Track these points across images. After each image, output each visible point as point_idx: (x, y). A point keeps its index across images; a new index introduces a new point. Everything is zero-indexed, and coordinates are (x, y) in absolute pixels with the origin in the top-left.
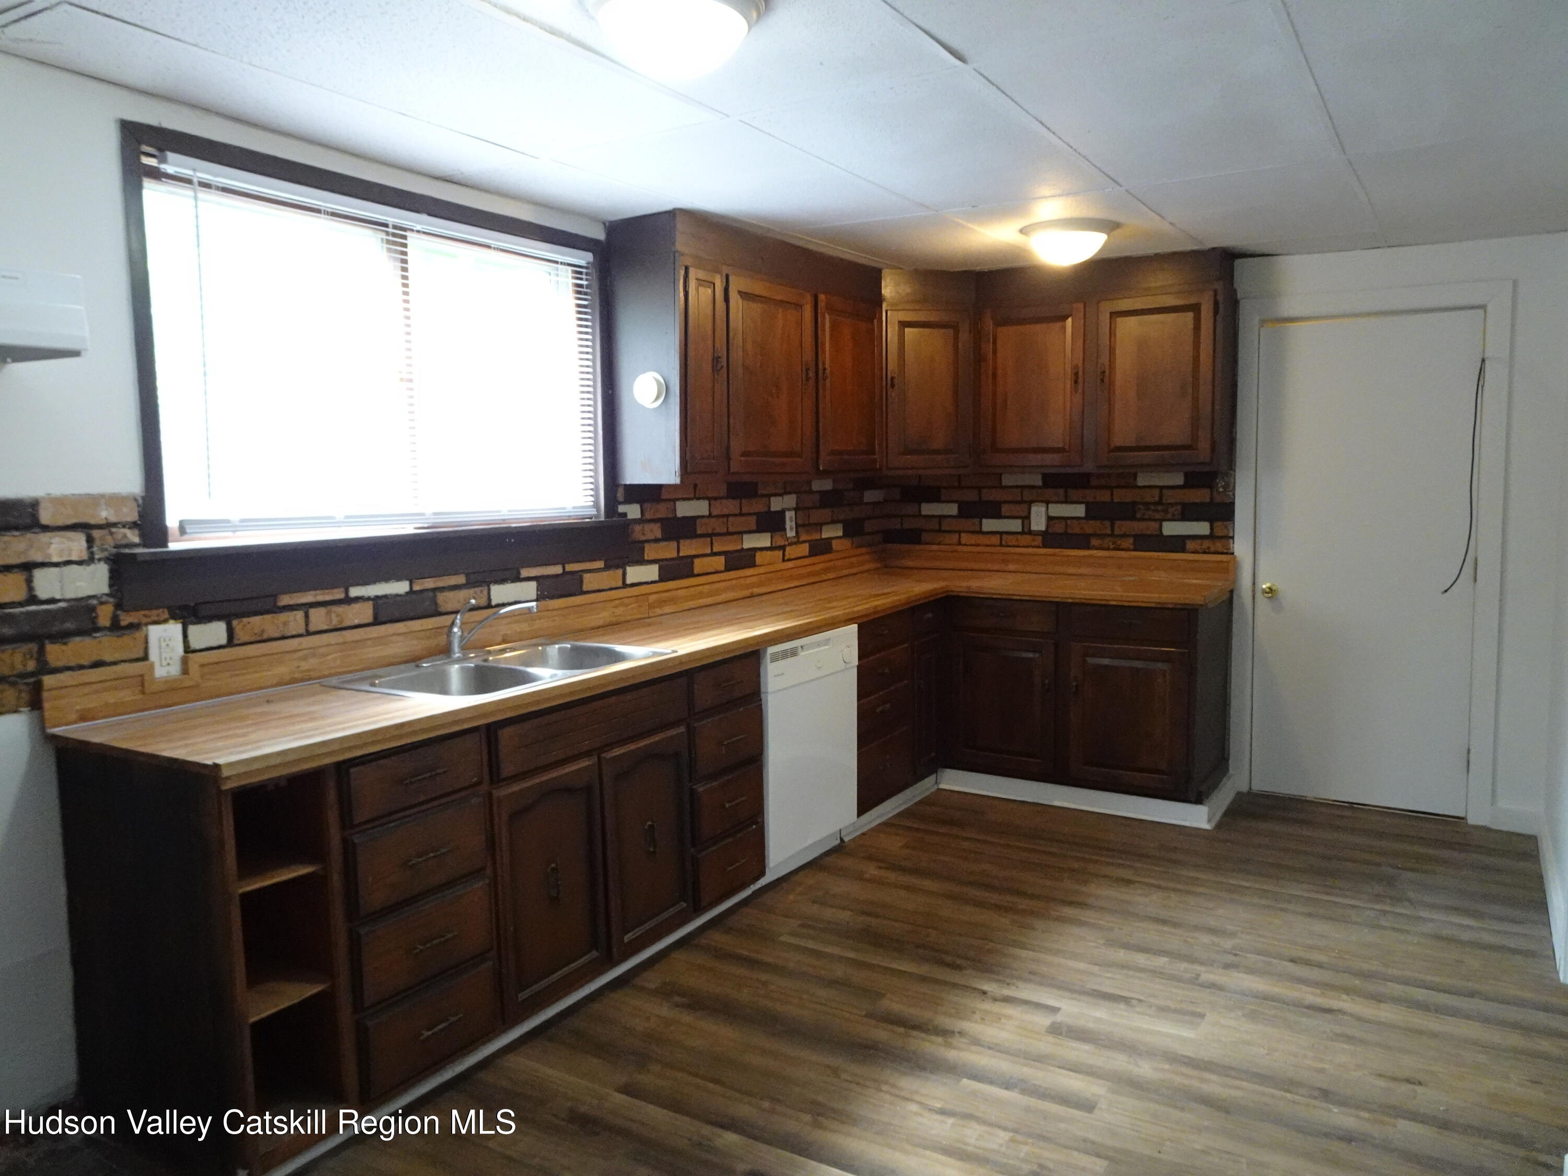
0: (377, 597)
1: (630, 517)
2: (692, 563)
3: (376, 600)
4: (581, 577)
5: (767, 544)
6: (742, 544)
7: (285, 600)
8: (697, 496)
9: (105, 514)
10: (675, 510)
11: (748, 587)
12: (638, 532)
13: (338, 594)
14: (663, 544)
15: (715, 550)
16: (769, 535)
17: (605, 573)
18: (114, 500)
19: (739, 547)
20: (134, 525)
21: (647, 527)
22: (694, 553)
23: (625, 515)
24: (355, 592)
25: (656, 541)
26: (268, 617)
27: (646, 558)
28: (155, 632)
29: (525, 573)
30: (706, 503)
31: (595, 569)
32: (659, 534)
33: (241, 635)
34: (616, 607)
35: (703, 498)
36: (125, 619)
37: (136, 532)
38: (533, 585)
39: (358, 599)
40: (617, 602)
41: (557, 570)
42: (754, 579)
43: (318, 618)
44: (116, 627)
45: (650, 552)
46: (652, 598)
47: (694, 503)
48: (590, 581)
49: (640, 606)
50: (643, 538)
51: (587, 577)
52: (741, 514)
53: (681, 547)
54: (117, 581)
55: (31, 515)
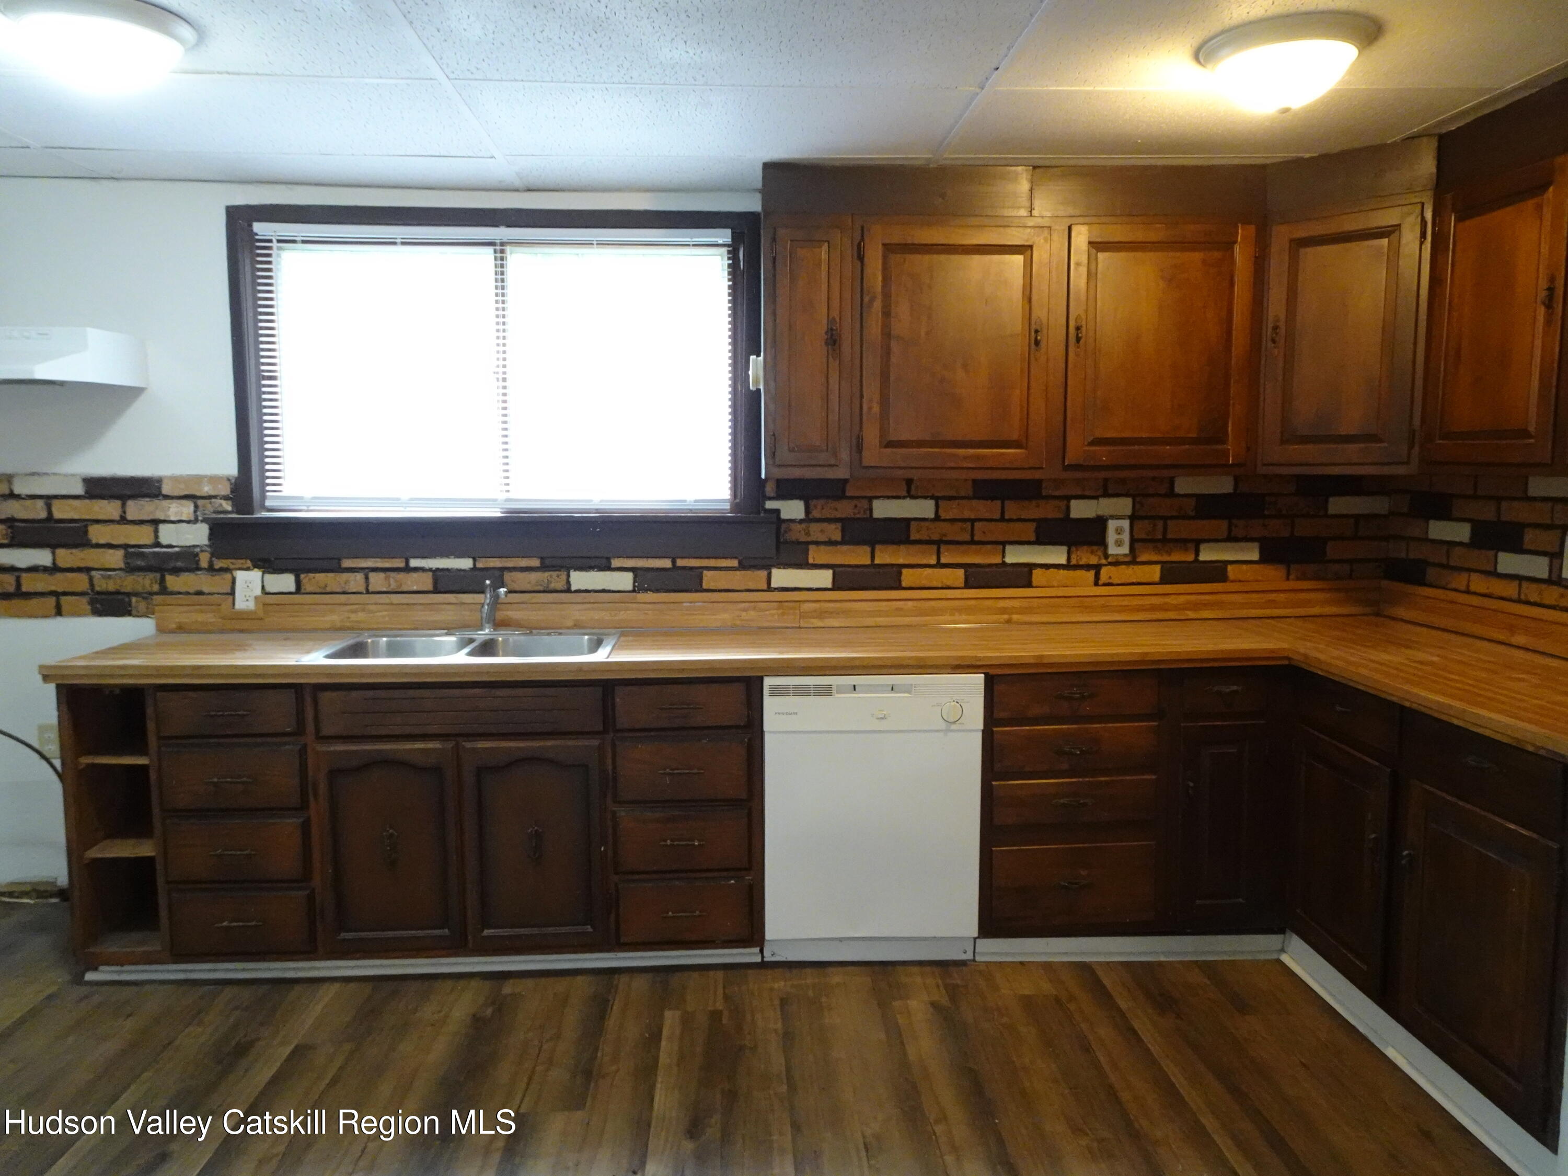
0: (438, 570)
1: (784, 516)
2: (900, 573)
3: (436, 572)
4: (702, 573)
5: (1063, 560)
6: (1004, 557)
7: (347, 563)
8: (913, 492)
9: (206, 490)
10: (871, 510)
11: (1003, 611)
12: (797, 533)
13: (398, 563)
14: (845, 548)
15: (943, 561)
16: (1064, 549)
17: (738, 573)
18: (213, 479)
19: (998, 560)
20: (226, 498)
21: (814, 527)
22: (901, 561)
23: (778, 511)
24: (414, 563)
25: (831, 543)
26: (331, 575)
27: (811, 561)
28: (241, 576)
29: (615, 563)
30: (931, 504)
31: (722, 567)
32: (837, 536)
33: (307, 586)
34: (745, 610)
35: (926, 497)
36: (218, 564)
37: (230, 502)
38: (629, 576)
39: (416, 569)
40: (747, 605)
41: (663, 563)
42: (1016, 603)
43: (377, 581)
44: (211, 569)
45: (819, 555)
46: (806, 607)
47: (908, 502)
48: (713, 579)
49: (783, 614)
50: (803, 538)
51: (706, 573)
52: (1002, 519)
53: (877, 553)
54: (212, 536)
55: (160, 488)
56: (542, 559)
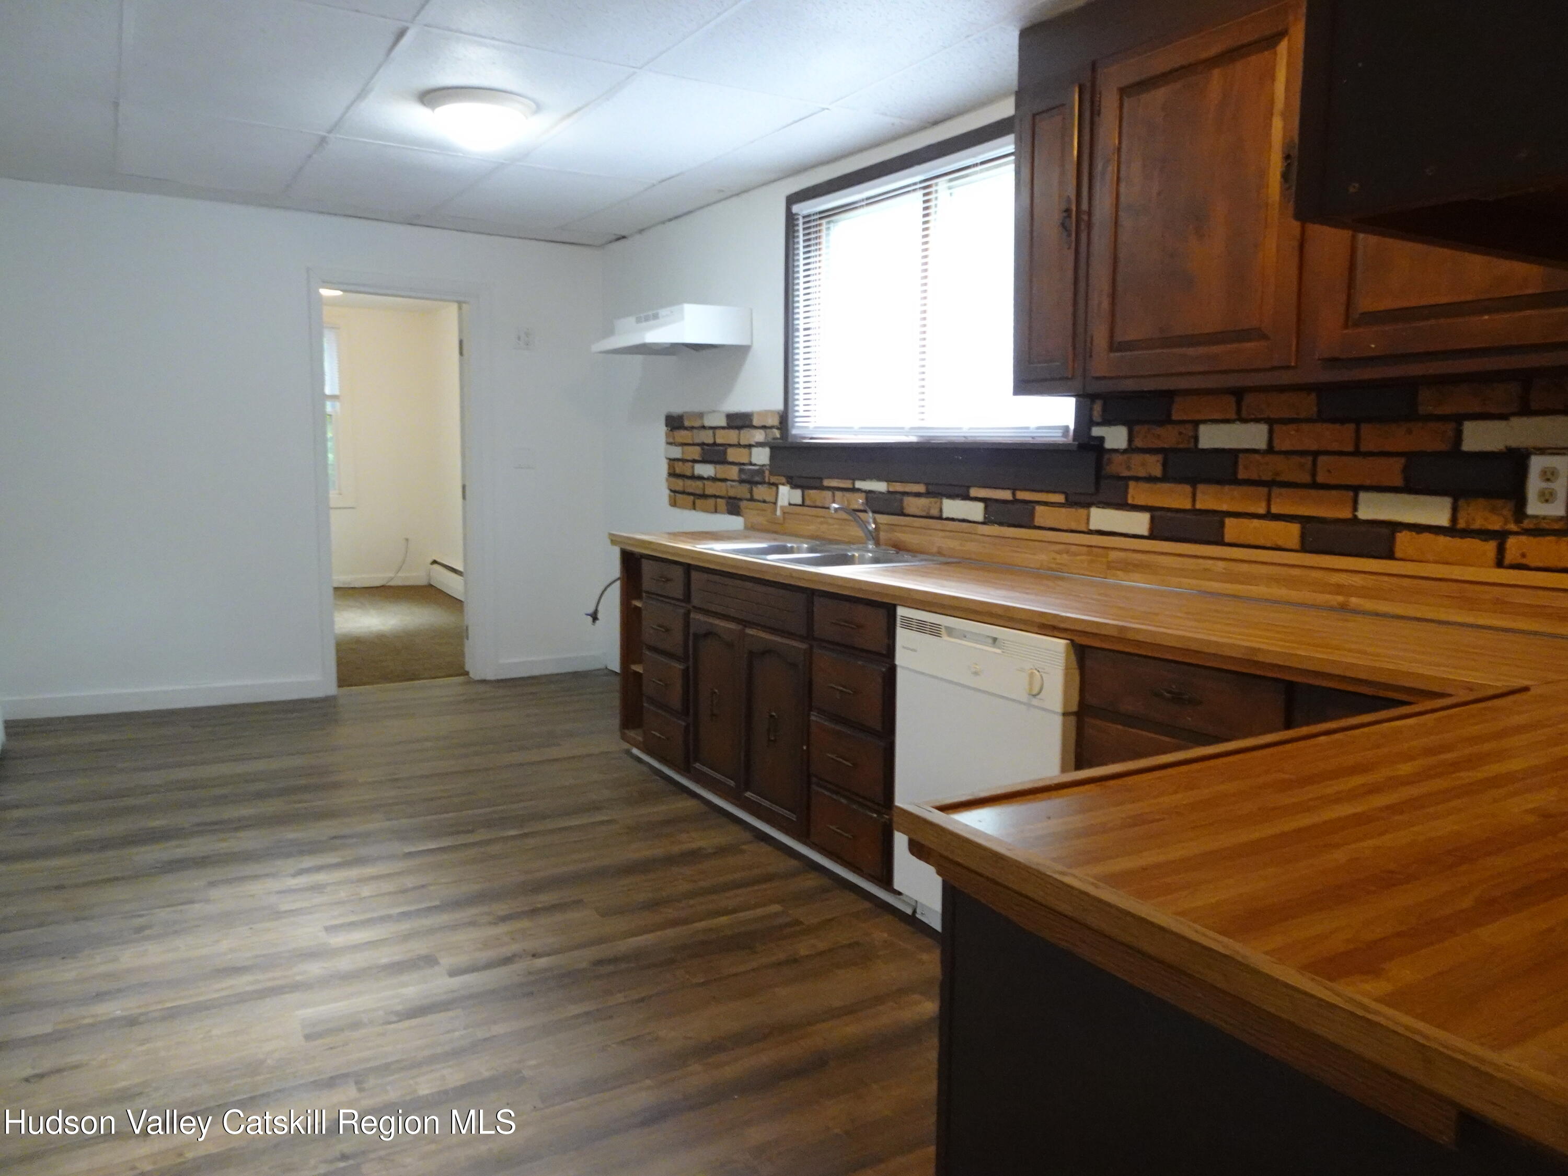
0: (870, 492)
1: (1108, 445)
2: (1222, 525)
3: (869, 493)
4: (1034, 508)
5: (1442, 518)
6: (1355, 509)
7: (826, 483)
8: (1244, 414)
9: (770, 421)
10: (1196, 439)
11: (1339, 589)
12: (1117, 466)
13: (847, 484)
14: (1166, 486)
15: (1275, 510)
16: (1447, 502)
17: (1063, 510)
18: (773, 414)
19: (1346, 514)
20: (777, 428)
21: (1137, 458)
22: (1225, 507)
23: (1101, 439)
24: (859, 484)
25: (1151, 479)
26: (819, 492)
27: (1130, 501)
28: (780, 489)
29: (974, 492)
30: (1263, 428)
31: (1052, 503)
32: (1157, 471)
34: (1059, 552)
35: (1257, 420)
36: (772, 479)
37: (779, 431)
38: (981, 506)
39: (859, 490)
40: (1062, 547)
41: (1006, 495)
42: (1357, 580)
43: (838, 498)
44: (769, 483)
45: (1136, 494)
46: (1113, 555)
47: (1238, 428)
48: (1042, 515)
49: (1092, 561)
50: (1126, 473)
51: (1039, 509)
52: (1357, 453)
53: (1199, 495)
54: (772, 458)
55: (751, 420)
56: (927, 484)
